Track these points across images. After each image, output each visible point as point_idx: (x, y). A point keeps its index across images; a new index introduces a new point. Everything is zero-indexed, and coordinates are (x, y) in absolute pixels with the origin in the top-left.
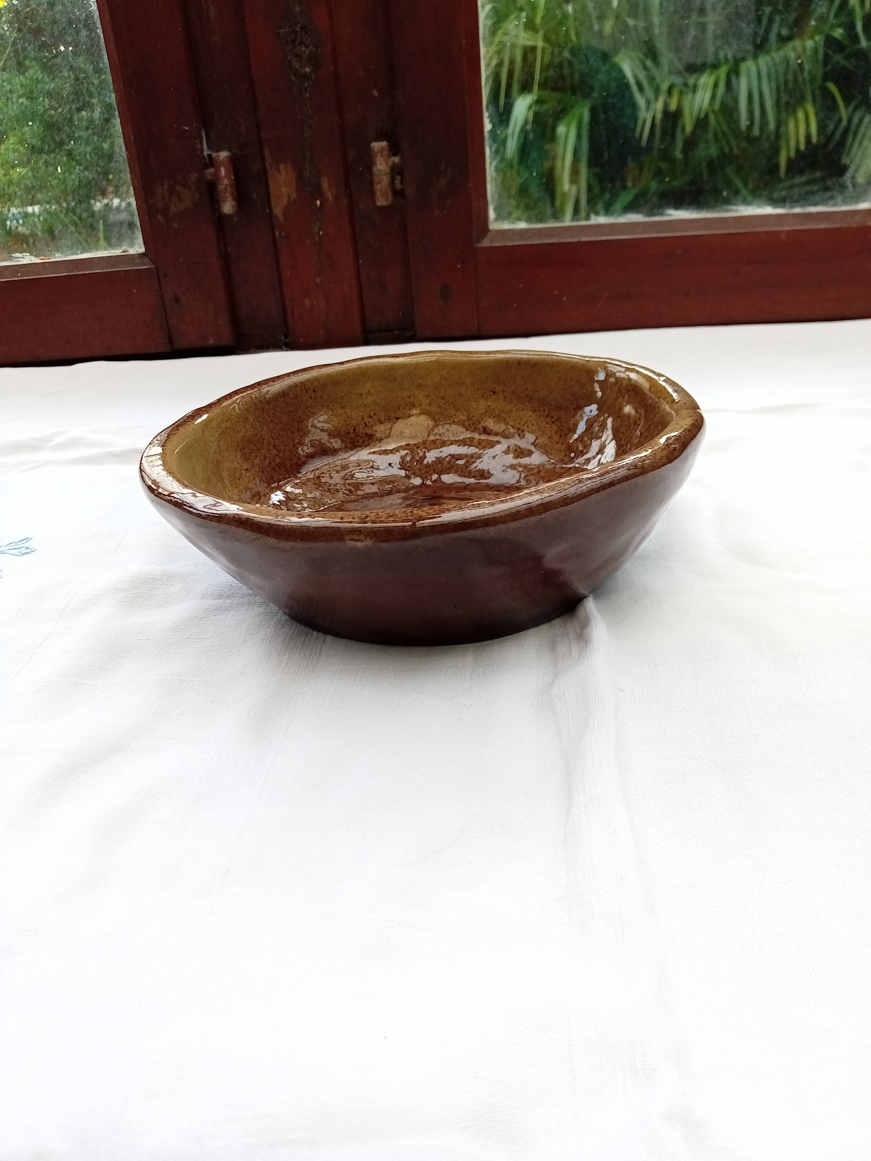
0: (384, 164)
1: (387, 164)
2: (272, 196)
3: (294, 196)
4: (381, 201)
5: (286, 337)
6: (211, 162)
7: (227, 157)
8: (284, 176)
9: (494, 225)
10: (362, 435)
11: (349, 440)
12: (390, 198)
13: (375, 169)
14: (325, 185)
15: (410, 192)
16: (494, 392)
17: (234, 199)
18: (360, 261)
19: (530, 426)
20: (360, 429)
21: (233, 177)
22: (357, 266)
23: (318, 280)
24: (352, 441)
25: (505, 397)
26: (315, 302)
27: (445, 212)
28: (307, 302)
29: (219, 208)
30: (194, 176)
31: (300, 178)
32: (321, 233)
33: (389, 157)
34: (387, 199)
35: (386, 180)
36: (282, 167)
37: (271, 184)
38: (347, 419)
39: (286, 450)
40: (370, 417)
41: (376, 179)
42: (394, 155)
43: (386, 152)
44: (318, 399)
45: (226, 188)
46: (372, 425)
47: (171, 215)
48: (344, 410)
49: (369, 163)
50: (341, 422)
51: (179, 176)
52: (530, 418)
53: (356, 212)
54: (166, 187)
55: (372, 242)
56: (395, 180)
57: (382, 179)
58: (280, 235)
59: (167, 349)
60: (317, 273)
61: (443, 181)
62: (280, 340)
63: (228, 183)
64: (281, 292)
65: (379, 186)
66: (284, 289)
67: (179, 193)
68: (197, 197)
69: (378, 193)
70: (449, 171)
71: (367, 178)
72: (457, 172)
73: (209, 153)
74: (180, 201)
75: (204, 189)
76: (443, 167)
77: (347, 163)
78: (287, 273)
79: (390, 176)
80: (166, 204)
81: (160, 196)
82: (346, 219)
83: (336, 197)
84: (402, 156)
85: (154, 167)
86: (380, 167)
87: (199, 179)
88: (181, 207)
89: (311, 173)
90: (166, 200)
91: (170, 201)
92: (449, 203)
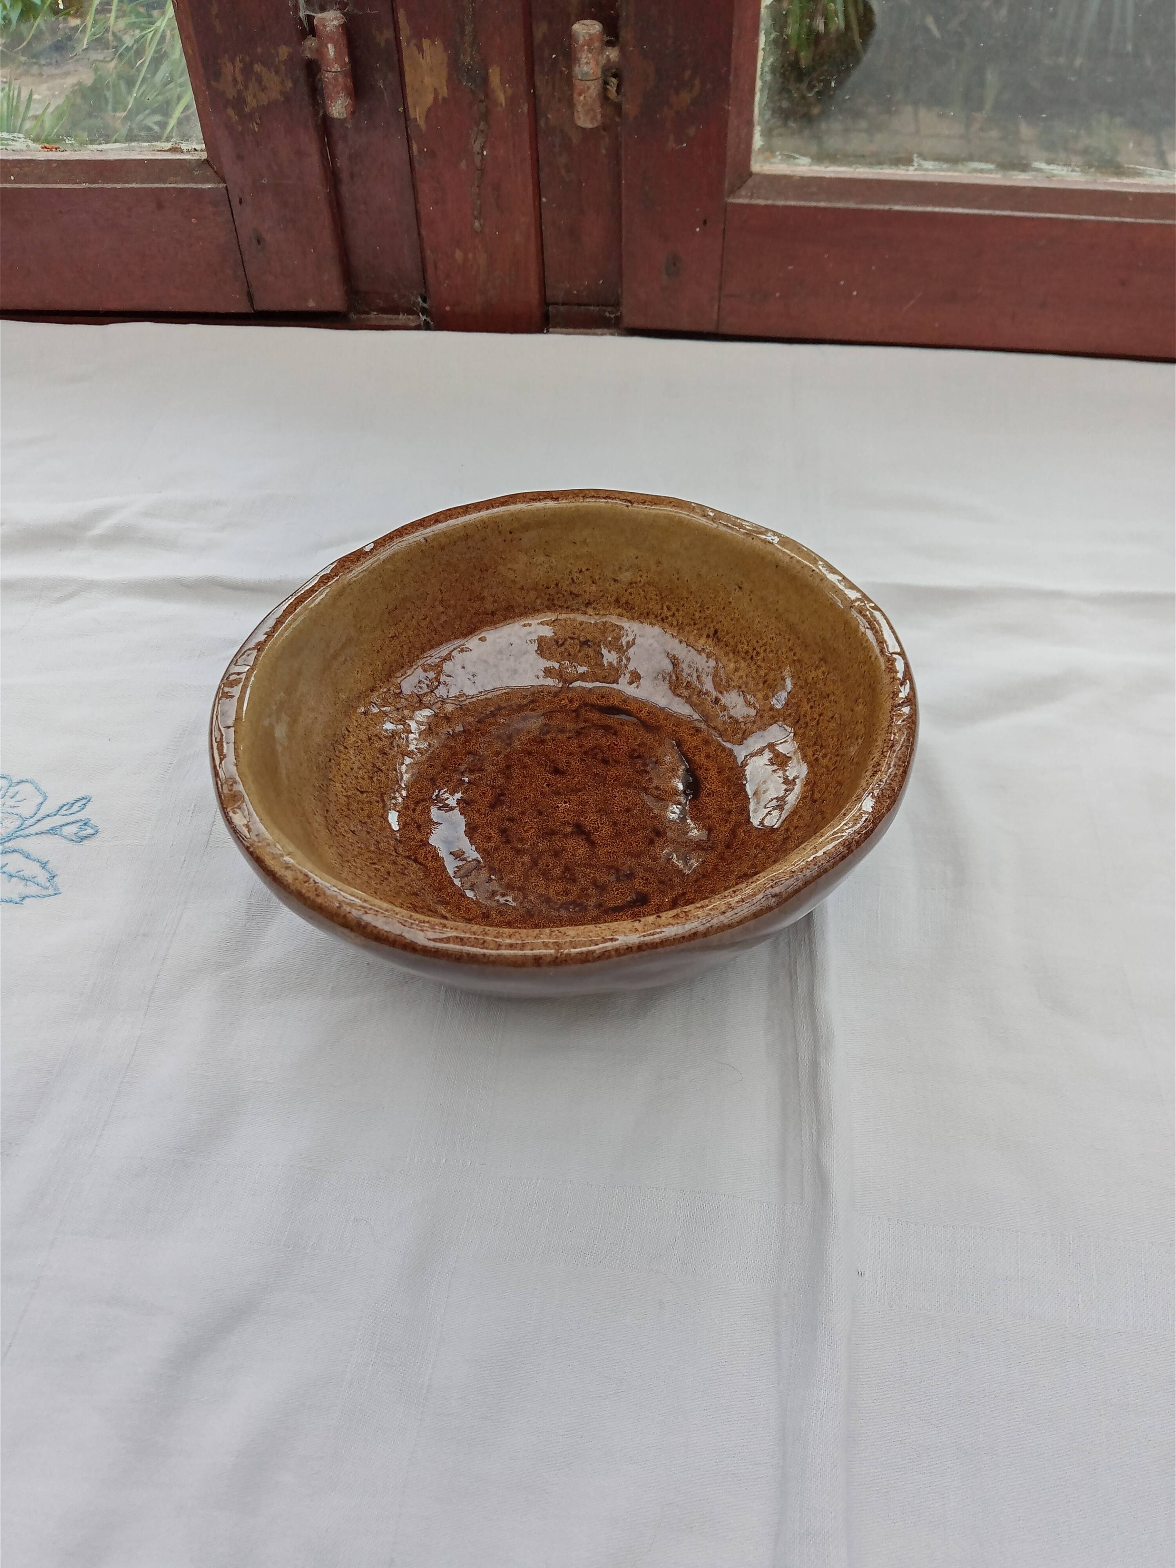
0: (593, 63)
1: (597, 63)
2: (408, 89)
3: (444, 92)
4: (584, 121)
5: (424, 300)
6: (310, 30)
7: (337, 23)
8: (429, 58)
9: (759, 166)
10: (566, 593)
12: (599, 117)
13: (577, 69)
14: (495, 76)
15: (630, 108)
17: (349, 95)
18: (544, 200)
20: (565, 585)
21: (347, 60)
22: (539, 206)
23: (477, 224)
26: (470, 256)
27: (685, 145)
28: (459, 255)
29: (324, 106)
30: (284, 51)
31: (454, 64)
32: (485, 153)
33: (601, 51)
34: (593, 119)
35: (594, 89)
36: (426, 43)
37: (407, 67)
38: (549, 570)
41: (579, 85)
42: (610, 44)
43: (597, 44)
45: (335, 78)
46: (582, 583)
47: (247, 110)
49: (569, 56)
50: (541, 573)
51: (259, 50)
53: (542, 123)
54: (239, 64)
55: (563, 172)
56: (608, 84)
57: (589, 88)
58: (420, 151)
59: (243, 307)
60: (476, 213)
61: (686, 97)
62: (415, 303)
63: (339, 70)
64: (419, 234)
65: (582, 98)
66: (424, 232)
67: (259, 80)
68: (289, 84)
69: (580, 108)
70: (697, 82)
71: (562, 72)
72: (709, 86)
73: (308, 13)
74: (263, 89)
75: (300, 73)
76: (688, 74)
77: (532, 45)
78: (429, 209)
79: (601, 81)
80: (239, 92)
81: (230, 78)
82: (526, 136)
83: (512, 101)
84: (622, 51)
85: (219, 30)
86: (585, 69)
87: (291, 57)
88: (264, 99)
89: (472, 58)
90: (240, 86)
91: (246, 87)
92: (692, 131)
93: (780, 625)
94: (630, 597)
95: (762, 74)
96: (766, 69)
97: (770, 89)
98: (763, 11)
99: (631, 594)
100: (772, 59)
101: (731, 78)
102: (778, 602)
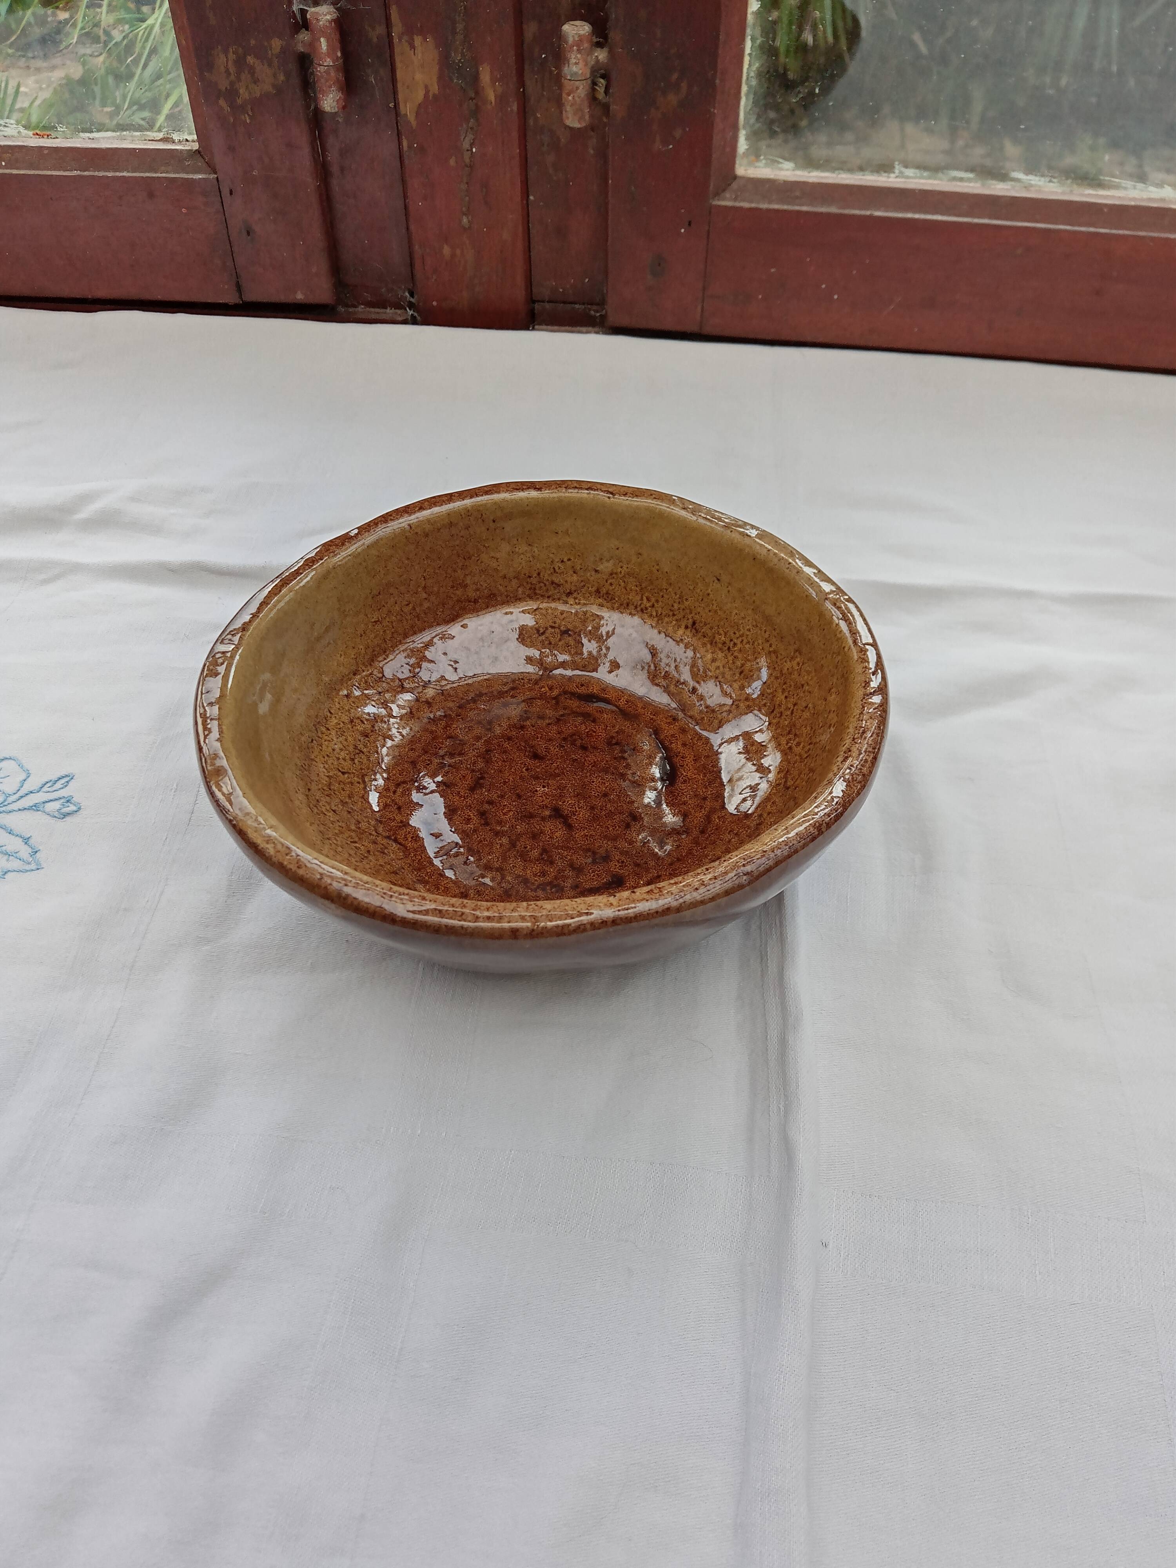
0: (582, 64)
1: (586, 65)
2: (399, 85)
3: (435, 89)
4: (573, 121)
5: (412, 295)
6: (303, 23)
7: (330, 22)
8: (420, 55)
9: (743, 169)
10: (547, 583)
12: (587, 117)
13: (566, 70)
14: (485, 75)
17: (341, 89)
18: (531, 198)
20: (546, 576)
21: (339, 54)
22: (527, 206)
23: (465, 220)
26: (458, 252)
27: (671, 146)
28: (447, 250)
29: (316, 100)
30: (277, 44)
31: (445, 62)
32: (474, 150)
33: (590, 53)
34: (581, 119)
35: (582, 90)
36: (418, 40)
37: (399, 62)
38: (531, 560)
41: (568, 85)
42: (599, 45)
43: (586, 45)
45: (326, 72)
46: (563, 572)
47: (239, 101)
49: (559, 56)
50: (523, 562)
51: (253, 42)
53: (531, 122)
54: (232, 56)
55: (551, 171)
56: (596, 85)
57: (577, 88)
58: (410, 147)
59: (231, 298)
60: (464, 209)
61: (673, 99)
62: (403, 298)
63: (331, 64)
64: (408, 229)
65: (570, 98)
66: (412, 227)
67: (252, 70)
68: (282, 77)
69: (568, 108)
70: (684, 85)
71: (551, 72)
72: (695, 88)
73: (302, 7)
74: (256, 81)
75: (292, 66)
76: (675, 76)
77: (522, 43)
78: (418, 204)
79: (589, 82)
80: (232, 84)
81: (222, 69)
82: (515, 134)
83: (502, 99)
84: (611, 52)
85: (213, 21)
86: (574, 69)
87: (283, 51)
88: (257, 91)
89: (463, 54)
90: (232, 77)
91: (239, 80)
92: (678, 133)
93: (757, 617)
94: (611, 588)
95: (747, 79)
96: (752, 74)
97: (755, 94)
98: (750, 18)
99: (611, 584)
100: (757, 65)
101: (717, 81)
102: (755, 594)
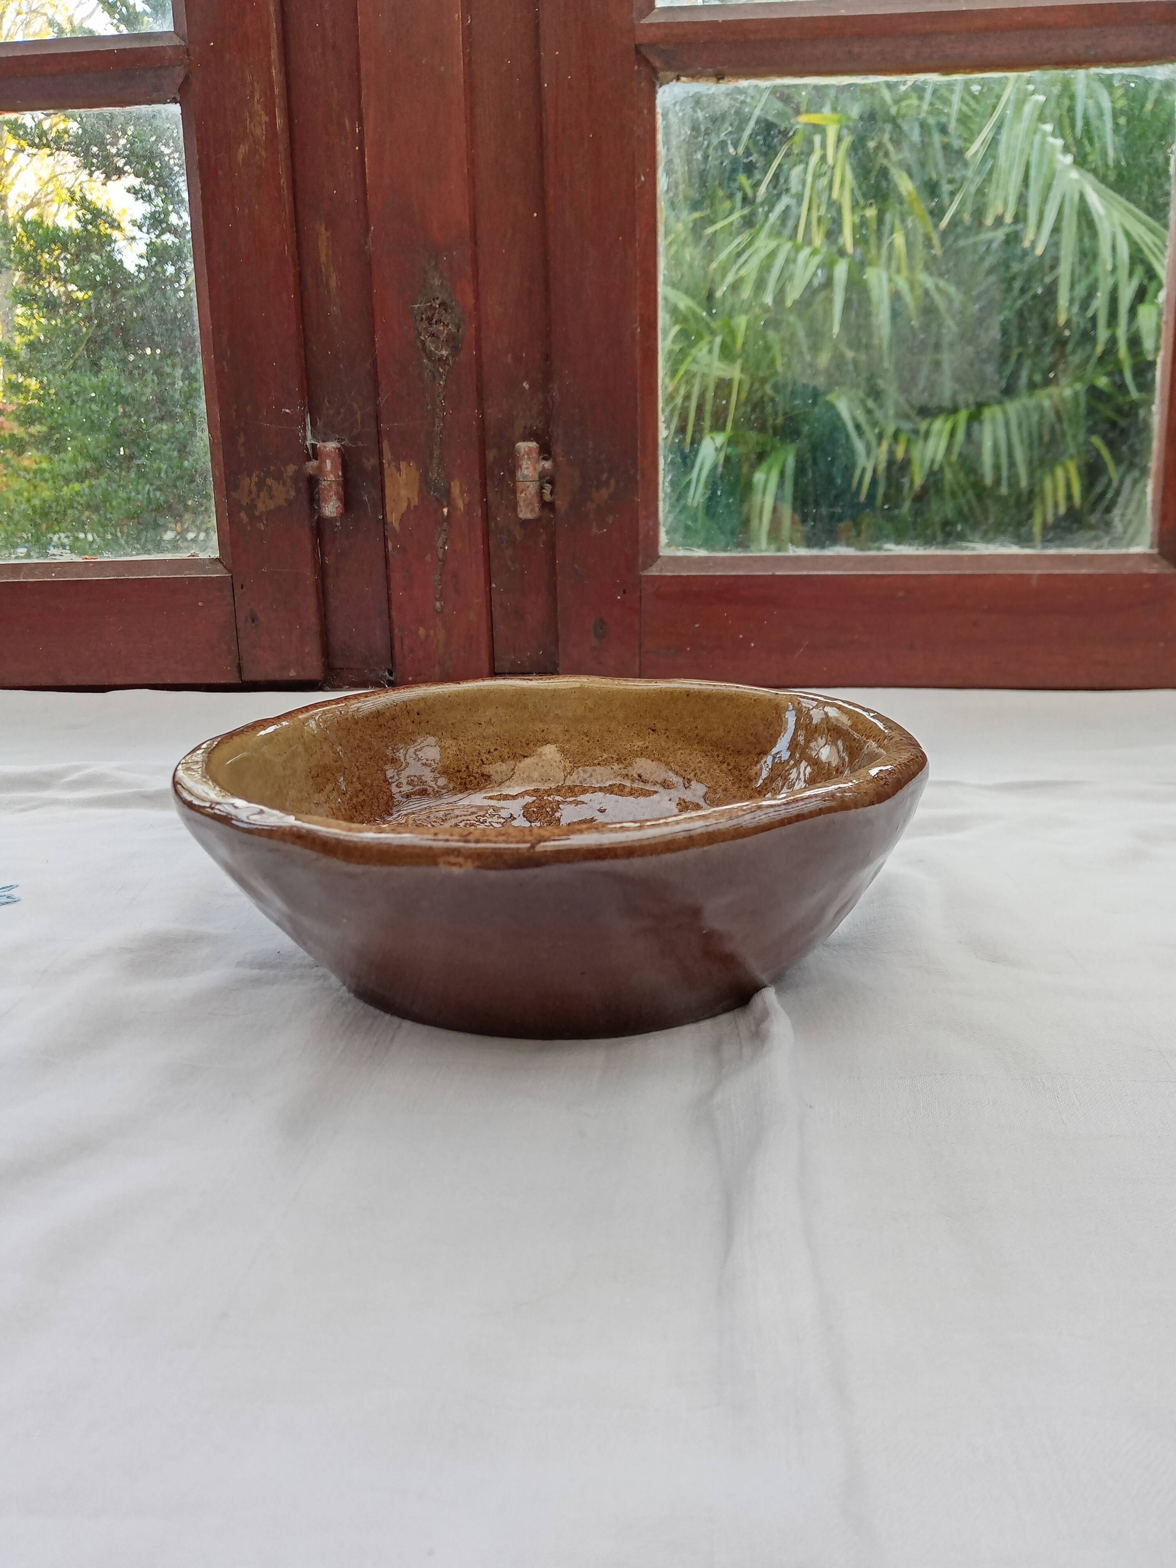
0: (531, 469)
1: (535, 469)
2: (387, 500)
3: (415, 501)
4: (525, 513)
5: (391, 674)
6: (315, 453)
7: (335, 449)
8: (404, 476)
9: (666, 550)
10: (477, 776)
11: (459, 780)
12: (537, 509)
13: (519, 474)
14: (456, 488)
15: (562, 504)
16: (654, 730)
17: (339, 499)
18: (493, 585)
19: (699, 774)
20: (475, 768)
21: (340, 474)
22: (489, 592)
23: (438, 604)
24: (463, 781)
25: (667, 737)
26: (432, 632)
27: (605, 530)
28: (422, 631)
29: (319, 509)
30: (291, 468)
31: (425, 482)
32: (446, 548)
33: (538, 461)
34: (532, 511)
35: (532, 488)
36: (403, 465)
37: (387, 483)
38: (458, 753)
39: (374, 785)
40: (489, 752)
41: (520, 486)
42: (545, 459)
43: (534, 455)
44: (422, 724)
45: (330, 485)
46: (491, 763)
47: (256, 510)
48: (456, 741)
49: (512, 468)
50: (451, 756)
51: (272, 468)
52: (700, 765)
53: (493, 525)
54: (255, 479)
55: (509, 563)
56: (544, 488)
57: (528, 487)
58: (394, 547)
59: (233, 679)
60: (437, 596)
61: (604, 493)
62: (384, 677)
63: (333, 479)
64: (390, 617)
65: (523, 495)
66: (393, 614)
67: (270, 488)
68: (293, 493)
69: (521, 503)
70: (612, 482)
71: (508, 485)
72: (622, 484)
73: (313, 442)
74: (271, 497)
75: (302, 485)
76: (605, 476)
77: (485, 465)
78: (398, 594)
79: (538, 483)
80: (252, 500)
81: (246, 490)
82: (479, 533)
83: (469, 506)
84: (554, 461)
85: (242, 455)
86: (526, 472)
87: (297, 473)
88: (272, 505)
89: (439, 474)
90: (253, 495)
91: (258, 496)
92: (610, 519)
94: (543, 770)
95: (663, 487)
96: (667, 484)
97: (670, 498)
98: (661, 442)
99: (543, 766)
100: (670, 476)
101: (639, 477)
102: (696, 728)
